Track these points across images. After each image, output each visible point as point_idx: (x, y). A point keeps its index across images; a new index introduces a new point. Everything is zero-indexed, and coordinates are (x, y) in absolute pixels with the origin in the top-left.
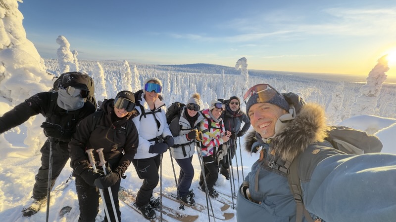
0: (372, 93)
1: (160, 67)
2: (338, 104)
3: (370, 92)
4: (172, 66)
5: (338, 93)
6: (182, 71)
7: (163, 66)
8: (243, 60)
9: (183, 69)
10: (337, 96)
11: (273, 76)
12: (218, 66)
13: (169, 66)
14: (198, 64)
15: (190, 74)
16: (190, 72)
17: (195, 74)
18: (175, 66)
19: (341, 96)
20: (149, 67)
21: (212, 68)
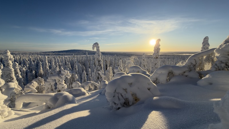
0: (157, 56)
1: (42, 53)
2: (145, 64)
3: (156, 56)
4: (52, 52)
5: (144, 59)
6: (60, 55)
7: (45, 52)
8: (96, 45)
9: (61, 53)
10: (143, 60)
11: (114, 54)
12: (84, 51)
13: (49, 52)
14: (71, 50)
15: (66, 56)
16: (66, 55)
17: (70, 56)
18: (55, 52)
19: (145, 60)
20: (33, 54)
21: (81, 52)
